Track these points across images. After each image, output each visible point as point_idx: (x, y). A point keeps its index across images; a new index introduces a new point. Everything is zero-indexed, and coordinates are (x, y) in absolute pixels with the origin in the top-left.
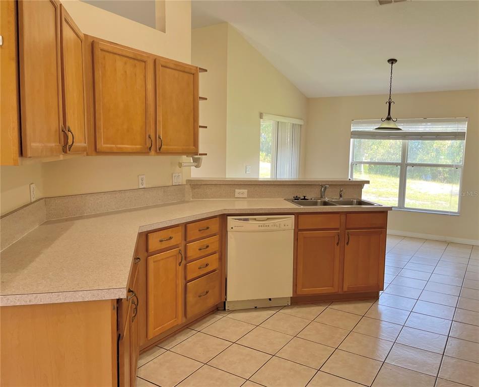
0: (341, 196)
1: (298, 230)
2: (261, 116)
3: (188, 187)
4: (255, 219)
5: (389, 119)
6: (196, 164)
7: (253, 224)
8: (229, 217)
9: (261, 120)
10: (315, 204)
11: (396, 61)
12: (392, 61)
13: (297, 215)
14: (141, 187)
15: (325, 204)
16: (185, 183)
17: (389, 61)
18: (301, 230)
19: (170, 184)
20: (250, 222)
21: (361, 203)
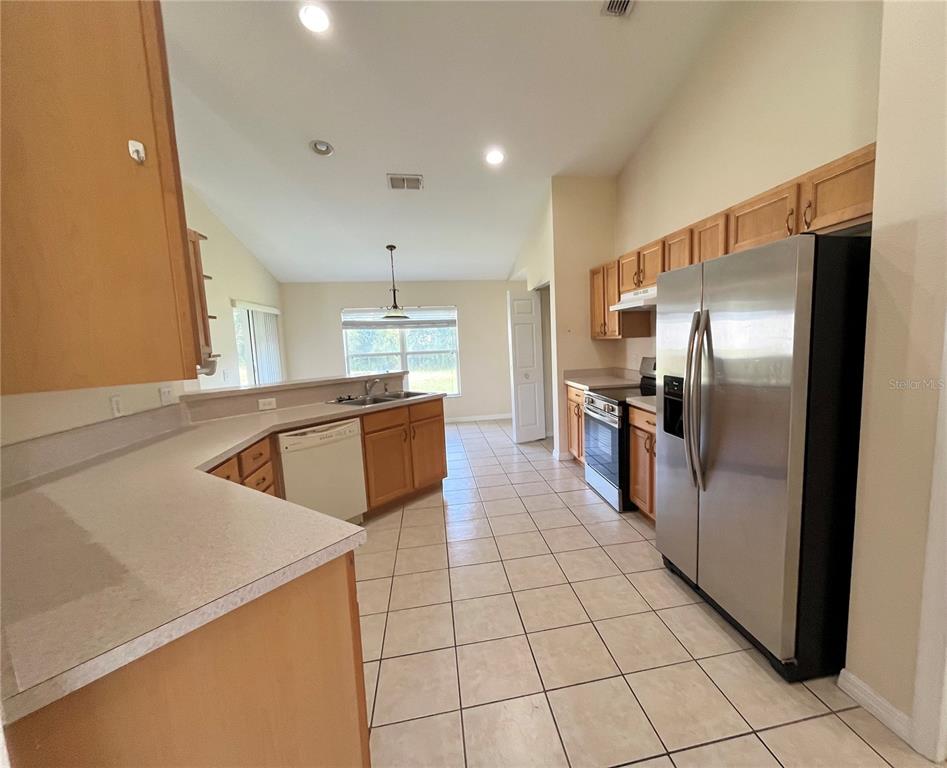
0: (386, 390)
1: (364, 434)
2: (233, 303)
3: (183, 405)
4: (314, 431)
5: (395, 307)
6: (207, 371)
7: (313, 438)
8: (280, 435)
9: (234, 309)
10: (363, 403)
11: (395, 247)
12: (391, 248)
13: (362, 417)
14: (117, 415)
15: (375, 401)
16: (177, 401)
17: (388, 247)
18: (368, 434)
19: (158, 405)
20: (309, 435)
21: (408, 395)
